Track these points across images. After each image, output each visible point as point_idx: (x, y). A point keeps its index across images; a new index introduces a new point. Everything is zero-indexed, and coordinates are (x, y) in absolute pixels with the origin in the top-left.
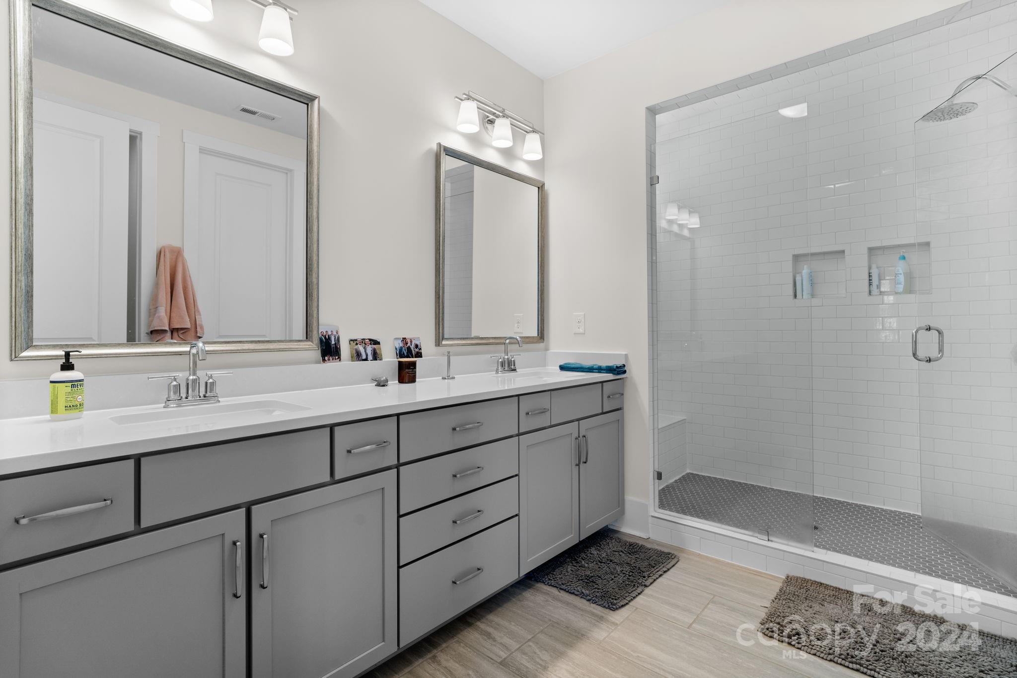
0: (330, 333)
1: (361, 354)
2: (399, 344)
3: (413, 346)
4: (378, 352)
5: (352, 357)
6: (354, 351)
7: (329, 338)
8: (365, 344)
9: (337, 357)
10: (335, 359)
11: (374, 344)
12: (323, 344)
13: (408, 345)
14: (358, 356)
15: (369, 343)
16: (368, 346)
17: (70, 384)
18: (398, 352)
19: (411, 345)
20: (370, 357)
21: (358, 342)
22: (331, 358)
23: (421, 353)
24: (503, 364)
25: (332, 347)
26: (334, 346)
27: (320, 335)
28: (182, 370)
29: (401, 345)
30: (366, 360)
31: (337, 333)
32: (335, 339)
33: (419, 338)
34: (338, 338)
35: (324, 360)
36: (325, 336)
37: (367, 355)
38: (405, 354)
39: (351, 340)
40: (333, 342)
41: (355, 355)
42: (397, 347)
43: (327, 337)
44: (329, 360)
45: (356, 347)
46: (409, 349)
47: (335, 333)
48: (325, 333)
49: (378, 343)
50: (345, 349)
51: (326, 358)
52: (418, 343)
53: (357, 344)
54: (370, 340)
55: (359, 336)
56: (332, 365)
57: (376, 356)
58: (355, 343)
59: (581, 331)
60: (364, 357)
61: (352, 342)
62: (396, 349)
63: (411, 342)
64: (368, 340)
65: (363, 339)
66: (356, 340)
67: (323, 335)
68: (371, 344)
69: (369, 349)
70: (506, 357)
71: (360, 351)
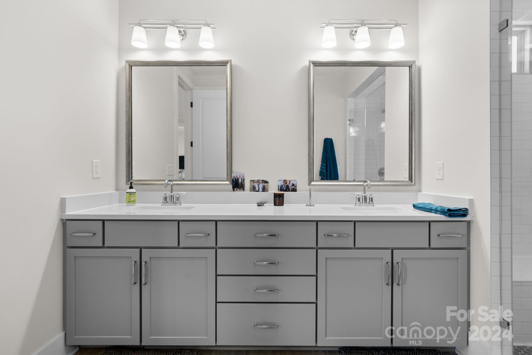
0: (238, 177)
1: (255, 188)
2: (281, 183)
3: (291, 184)
4: (266, 187)
5: (250, 189)
6: (252, 187)
7: (238, 179)
8: (259, 183)
9: (242, 189)
10: (241, 190)
11: (264, 183)
12: (234, 182)
13: (287, 184)
14: (253, 189)
15: (262, 182)
16: (261, 184)
17: (129, 194)
18: (279, 188)
19: (289, 184)
20: (261, 190)
21: (255, 182)
22: (238, 189)
23: (296, 189)
24: (359, 200)
25: (239, 183)
26: (241, 183)
27: (233, 178)
28: (168, 191)
29: (282, 184)
30: (258, 191)
31: (243, 177)
32: (241, 180)
33: (296, 180)
34: (244, 179)
35: (234, 190)
36: (236, 178)
37: (259, 189)
38: (284, 189)
39: (251, 181)
40: (240, 181)
41: (252, 188)
42: (279, 185)
43: (237, 179)
44: (237, 190)
45: (254, 184)
46: (287, 187)
47: (242, 177)
48: (235, 177)
49: (268, 182)
50: (247, 185)
51: (235, 189)
52: (294, 183)
53: (254, 183)
54: (262, 181)
55: (256, 179)
56: (238, 193)
57: (264, 189)
58: (253, 182)
59: (440, 177)
60: (257, 189)
61: (251, 182)
62: (279, 186)
63: (290, 182)
64: (261, 181)
65: (258, 180)
66: (254, 181)
67: (234, 178)
68: (262, 183)
69: (261, 186)
70: (364, 195)
71: (255, 186)
